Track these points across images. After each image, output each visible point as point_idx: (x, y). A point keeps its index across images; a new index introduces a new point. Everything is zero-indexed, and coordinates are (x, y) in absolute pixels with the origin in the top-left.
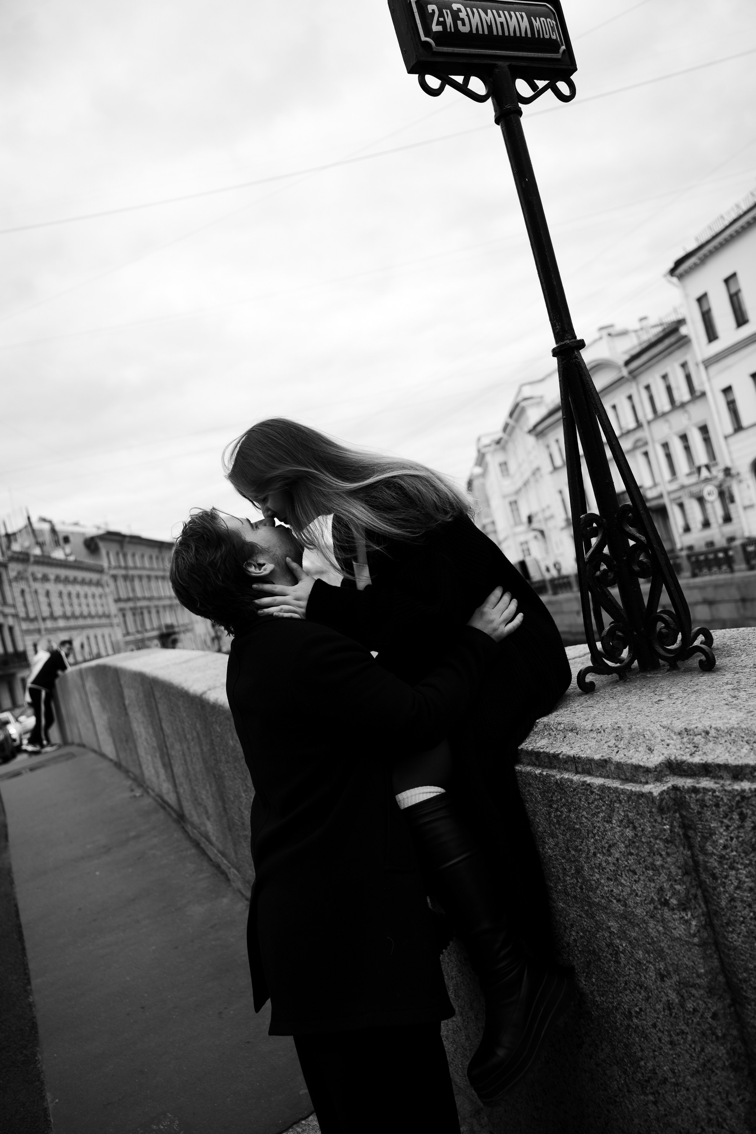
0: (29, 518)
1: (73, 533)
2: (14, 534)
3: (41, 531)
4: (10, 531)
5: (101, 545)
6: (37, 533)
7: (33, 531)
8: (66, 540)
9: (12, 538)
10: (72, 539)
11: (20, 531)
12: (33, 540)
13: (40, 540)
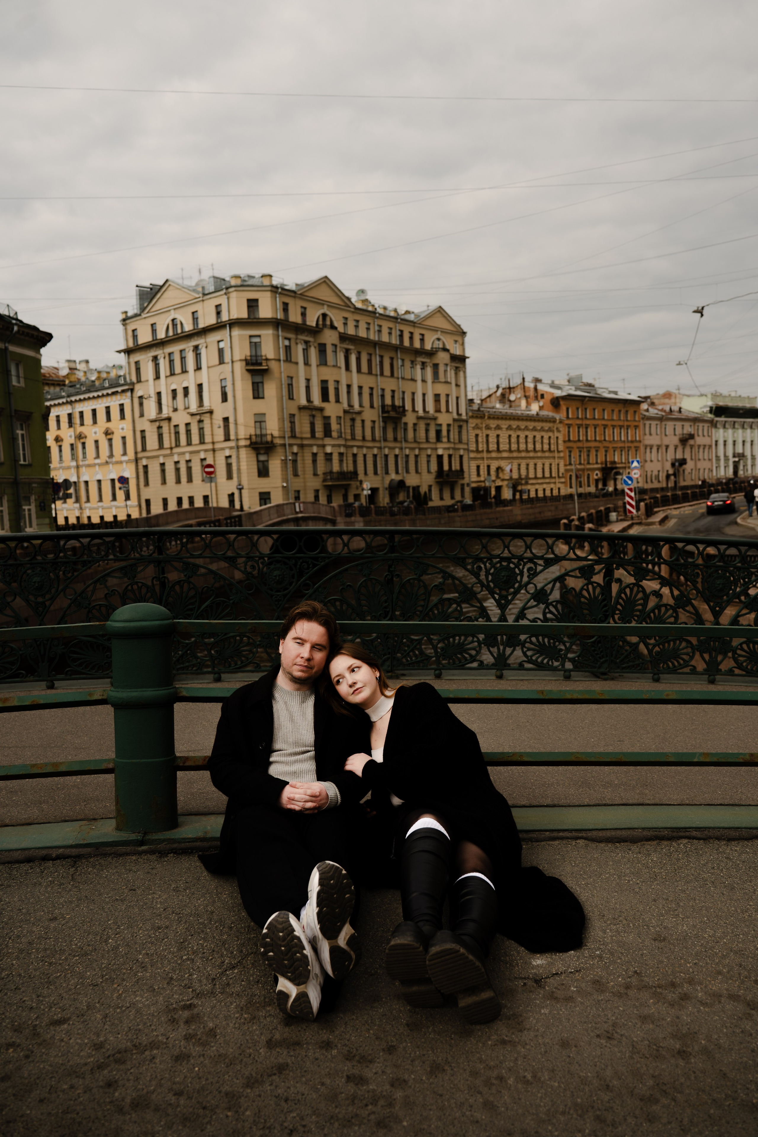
0: (524, 379)
1: (547, 392)
2: (514, 388)
3: (529, 388)
4: (511, 386)
5: (562, 403)
6: (526, 389)
7: (524, 387)
8: (542, 396)
9: (512, 390)
10: (545, 396)
11: (517, 386)
12: (523, 394)
13: (527, 394)
